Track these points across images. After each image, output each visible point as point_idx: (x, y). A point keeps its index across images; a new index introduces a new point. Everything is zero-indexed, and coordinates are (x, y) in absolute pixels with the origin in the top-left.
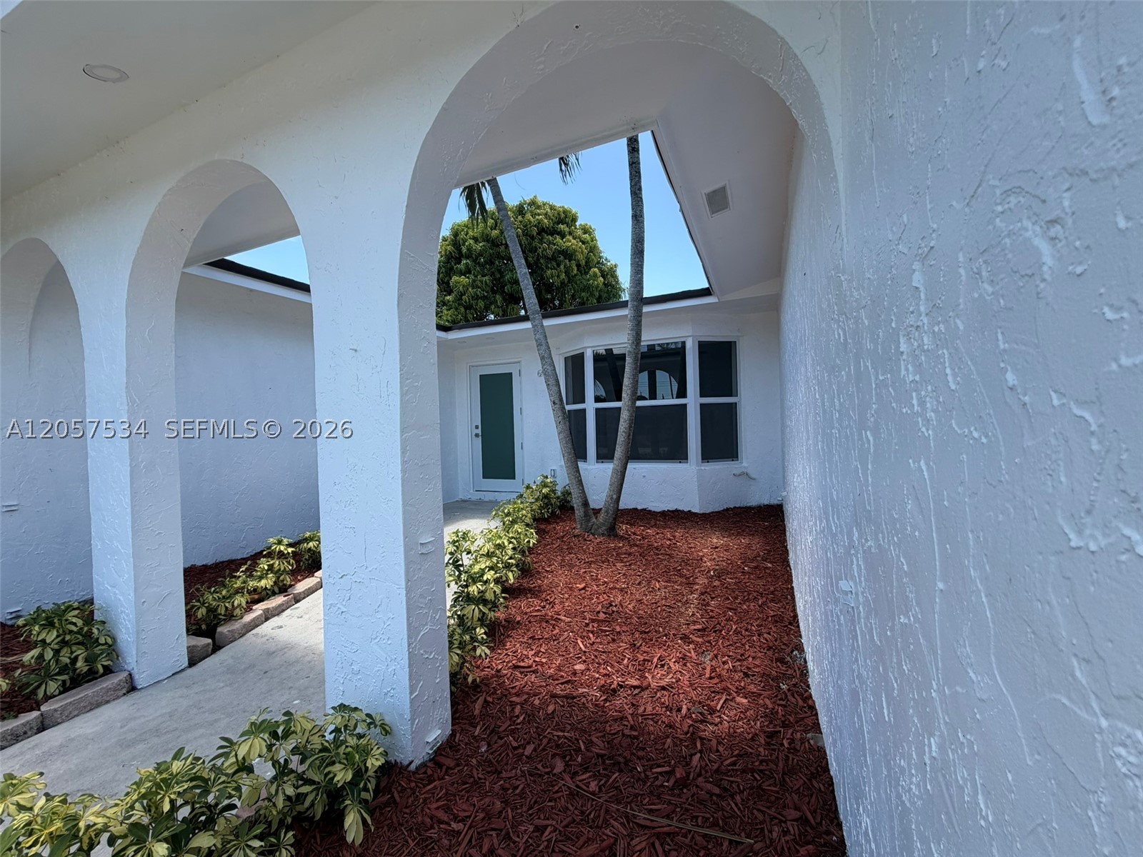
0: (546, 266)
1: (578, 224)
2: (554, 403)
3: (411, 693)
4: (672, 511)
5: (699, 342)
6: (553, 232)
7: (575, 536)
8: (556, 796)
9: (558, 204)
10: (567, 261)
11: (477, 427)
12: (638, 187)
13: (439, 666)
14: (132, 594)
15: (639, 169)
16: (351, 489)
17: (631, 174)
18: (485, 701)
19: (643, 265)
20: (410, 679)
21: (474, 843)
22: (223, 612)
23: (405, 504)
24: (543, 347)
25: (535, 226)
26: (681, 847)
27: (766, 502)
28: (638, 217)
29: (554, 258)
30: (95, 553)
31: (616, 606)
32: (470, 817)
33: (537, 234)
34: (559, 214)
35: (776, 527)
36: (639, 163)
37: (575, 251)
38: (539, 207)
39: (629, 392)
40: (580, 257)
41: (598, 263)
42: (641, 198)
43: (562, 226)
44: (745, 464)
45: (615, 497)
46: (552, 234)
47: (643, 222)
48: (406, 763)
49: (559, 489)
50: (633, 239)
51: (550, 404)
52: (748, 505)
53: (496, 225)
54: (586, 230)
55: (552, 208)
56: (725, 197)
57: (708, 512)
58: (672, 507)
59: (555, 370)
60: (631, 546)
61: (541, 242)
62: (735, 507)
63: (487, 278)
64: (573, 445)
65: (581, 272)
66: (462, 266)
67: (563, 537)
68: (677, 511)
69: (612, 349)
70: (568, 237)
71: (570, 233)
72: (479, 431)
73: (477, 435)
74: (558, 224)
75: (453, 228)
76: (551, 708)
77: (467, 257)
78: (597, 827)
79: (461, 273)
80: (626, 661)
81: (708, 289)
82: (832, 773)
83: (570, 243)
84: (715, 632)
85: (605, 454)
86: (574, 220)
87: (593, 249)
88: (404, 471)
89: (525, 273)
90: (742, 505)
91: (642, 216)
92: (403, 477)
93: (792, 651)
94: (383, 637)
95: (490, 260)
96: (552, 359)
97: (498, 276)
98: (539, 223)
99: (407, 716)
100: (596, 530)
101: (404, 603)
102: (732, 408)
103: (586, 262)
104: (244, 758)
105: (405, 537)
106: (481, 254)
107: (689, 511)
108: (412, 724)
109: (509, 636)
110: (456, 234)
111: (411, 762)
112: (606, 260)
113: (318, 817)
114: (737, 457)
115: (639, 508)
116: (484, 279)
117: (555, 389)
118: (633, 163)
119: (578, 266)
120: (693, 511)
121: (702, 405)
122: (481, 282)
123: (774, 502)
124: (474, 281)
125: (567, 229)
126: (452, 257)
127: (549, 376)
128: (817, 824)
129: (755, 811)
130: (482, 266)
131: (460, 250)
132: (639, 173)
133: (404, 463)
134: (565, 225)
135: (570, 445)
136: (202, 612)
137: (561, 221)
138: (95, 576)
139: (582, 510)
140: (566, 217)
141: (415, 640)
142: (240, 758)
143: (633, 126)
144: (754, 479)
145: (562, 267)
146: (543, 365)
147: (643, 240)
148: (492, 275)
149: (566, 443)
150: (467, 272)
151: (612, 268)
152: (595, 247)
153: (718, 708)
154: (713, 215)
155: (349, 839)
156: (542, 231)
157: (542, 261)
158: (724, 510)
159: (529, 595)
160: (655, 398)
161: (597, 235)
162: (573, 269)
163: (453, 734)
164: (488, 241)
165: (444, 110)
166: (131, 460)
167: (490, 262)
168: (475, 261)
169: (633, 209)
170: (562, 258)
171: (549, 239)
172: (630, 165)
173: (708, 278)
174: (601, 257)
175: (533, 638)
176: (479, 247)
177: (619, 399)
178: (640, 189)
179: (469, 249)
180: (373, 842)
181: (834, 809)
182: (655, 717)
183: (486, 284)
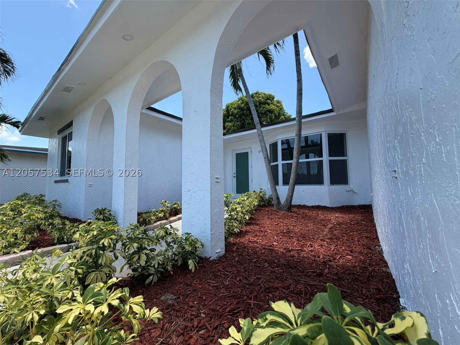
0: (262, 117)
1: (275, 100)
2: (265, 158)
3: (211, 231)
4: (317, 206)
5: (328, 134)
6: (265, 103)
7: (273, 211)
8: (265, 271)
9: (267, 93)
10: (270, 114)
11: (234, 174)
12: (299, 69)
13: (221, 226)
14: (123, 206)
15: (300, 62)
16: (193, 159)
17: (296, 64)
18: (237, 248)
19: (302, 99)
20: (211, 226)
21: (233, 278)
22: (148, 221)
23: (211, 162)
24: (261, 136)
25: (258, 102)
26: (319, 289)
27: (363, 204)
28: (299, 80)
29: (265, 113)
30: (113, 194)
31: (291, 229)
32: (232, 272)
33: (259, 105)
34: (267, 96)
35: (368, 211)
36: (300, 60)
37: (274, 110)
38: (259, 94)
39: (296, 151)
40: (276, 112)
41: (283, 115)
42: (301, 73)
43: (268, 101)
44: (351, 186)
45: (290, 195)
46: (264, 104)
47: (302, 82)
48: (208, 257)
49: (267, 197)
50: (297, 89)
51: (263, 158)
52: (354, 205)
53: (243, 102)
54: (278, 102)
55: (264, 94)
56: (337, 60)
57: (333, 207)
58: (317, 204)
59: (265, 145)
60: (298, 215)
61: (260, 107)
62: (347, 205)
63: (239, 123)
64: (273, 174)
65: (276, 119)
66: (229, 119)
67: (269, 211)
68: (319, 206)
69: (288, 139)
70: (271, 105)
71: (272, 104)
72: (235, 175)
73: (234, 177)
74: (267, 100)
75: (227, 105)
76: (263, 251)
77: (232, 116)
78: (282, 281)
79: (229, 122)
80: (295, 244)
81: (332, 109)
82: (394, 277)
83: (272, 107)
84: (337, 239)
85: (286, 182)
86: (273, 98)
87: (281, 109)
88: (211, 150)
89: (254, 109)
90: (350, 205)
91: (301, 80)
92: (210, 152)
93: (375, 247)
94: (201, 211)
95: (240, 116)
96: (264, 141)
97: (243, 122)
98: (260, 100)
99: (210, 240)
100: (282, 209)
101: (210, 197)
102: (344, 162)
103: (278, 115)
104: (157, 235)
105: (211, 174)
106: (237, 114)
107: (325, 206)
108: (211, 243)
109: (247, 234)
110: (228, 107)
111: (210, 257)
112: (287, 113)
113: (179, 265)
114: (348, 183)
115: (302, 204)
116: (238, 123)
117: (265, 152)
118: (297, 60)
119: (275, 116)
120: (327, 206)
121: (330, 161)
122: (237, 124)
123: (367, 203)
124: (234, 124)
125: (270, 102)
126: (226, 116)
127: (263, 147)
128: (386, 292)
129: (354, 285)
130: (237, 118)
131: (229, 113)
132: (300, 63)
133: (211, 147)
134: (270, 101)
135: (271, 175)
136: (142, 219)
137: (268, 99)
138: (113, 202)
139: (276, 201)
140: (270, 97)
141: (213, 213)
142: (157, 234)
143: (296, 29)
144: (356, 193)
145: (268, 117)
146: (261, 143)
147: (302, 89)
148: (241, 122)
149: (270, 174)
150: (231, 121)
151: (289, 116)
152: (282, 108)
153: (337, 258)
154: (332, 69)
155: (190, 268)
156: (261, 103)
157: (260, 115)
158: (342, 206)
159: (255, 225)
160: (309, 158)
161: (283, 103)
162: (273, 117)
163: (225, 254)
164: (239, 109)
165: (227, 25)
166: (125, 162)
167: (240, 117)
168: (235, 117)
169: (297, 78)
170: (268, 113)
171: (263, 106)
172: (296, 61)
173: (331, 103)
174: (284, 112)
175: (256, 235)
176: (236, 111)
177: (292, 159)
178: (300, 69)
179: (232, 113)
180: (198, 274)
181: (395, 289)
182: (308, 258)
183: (238, 125)
